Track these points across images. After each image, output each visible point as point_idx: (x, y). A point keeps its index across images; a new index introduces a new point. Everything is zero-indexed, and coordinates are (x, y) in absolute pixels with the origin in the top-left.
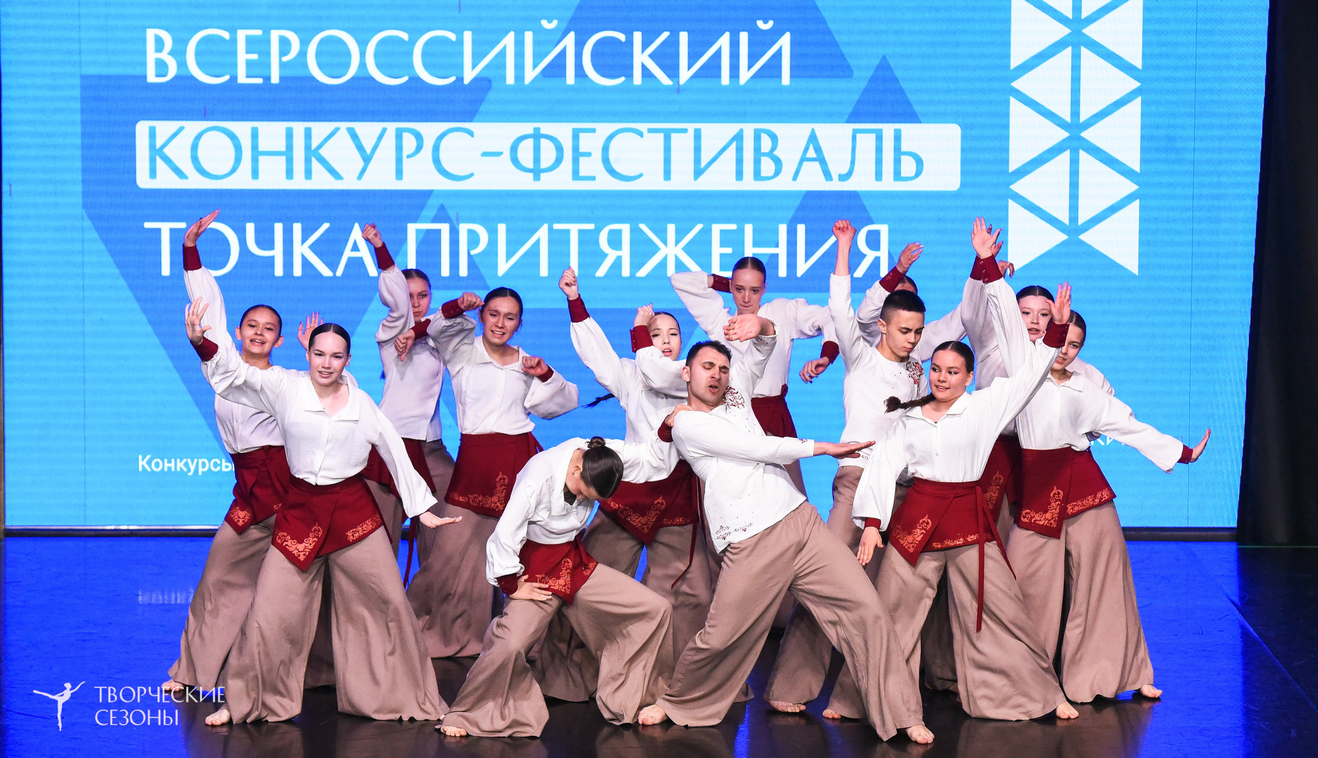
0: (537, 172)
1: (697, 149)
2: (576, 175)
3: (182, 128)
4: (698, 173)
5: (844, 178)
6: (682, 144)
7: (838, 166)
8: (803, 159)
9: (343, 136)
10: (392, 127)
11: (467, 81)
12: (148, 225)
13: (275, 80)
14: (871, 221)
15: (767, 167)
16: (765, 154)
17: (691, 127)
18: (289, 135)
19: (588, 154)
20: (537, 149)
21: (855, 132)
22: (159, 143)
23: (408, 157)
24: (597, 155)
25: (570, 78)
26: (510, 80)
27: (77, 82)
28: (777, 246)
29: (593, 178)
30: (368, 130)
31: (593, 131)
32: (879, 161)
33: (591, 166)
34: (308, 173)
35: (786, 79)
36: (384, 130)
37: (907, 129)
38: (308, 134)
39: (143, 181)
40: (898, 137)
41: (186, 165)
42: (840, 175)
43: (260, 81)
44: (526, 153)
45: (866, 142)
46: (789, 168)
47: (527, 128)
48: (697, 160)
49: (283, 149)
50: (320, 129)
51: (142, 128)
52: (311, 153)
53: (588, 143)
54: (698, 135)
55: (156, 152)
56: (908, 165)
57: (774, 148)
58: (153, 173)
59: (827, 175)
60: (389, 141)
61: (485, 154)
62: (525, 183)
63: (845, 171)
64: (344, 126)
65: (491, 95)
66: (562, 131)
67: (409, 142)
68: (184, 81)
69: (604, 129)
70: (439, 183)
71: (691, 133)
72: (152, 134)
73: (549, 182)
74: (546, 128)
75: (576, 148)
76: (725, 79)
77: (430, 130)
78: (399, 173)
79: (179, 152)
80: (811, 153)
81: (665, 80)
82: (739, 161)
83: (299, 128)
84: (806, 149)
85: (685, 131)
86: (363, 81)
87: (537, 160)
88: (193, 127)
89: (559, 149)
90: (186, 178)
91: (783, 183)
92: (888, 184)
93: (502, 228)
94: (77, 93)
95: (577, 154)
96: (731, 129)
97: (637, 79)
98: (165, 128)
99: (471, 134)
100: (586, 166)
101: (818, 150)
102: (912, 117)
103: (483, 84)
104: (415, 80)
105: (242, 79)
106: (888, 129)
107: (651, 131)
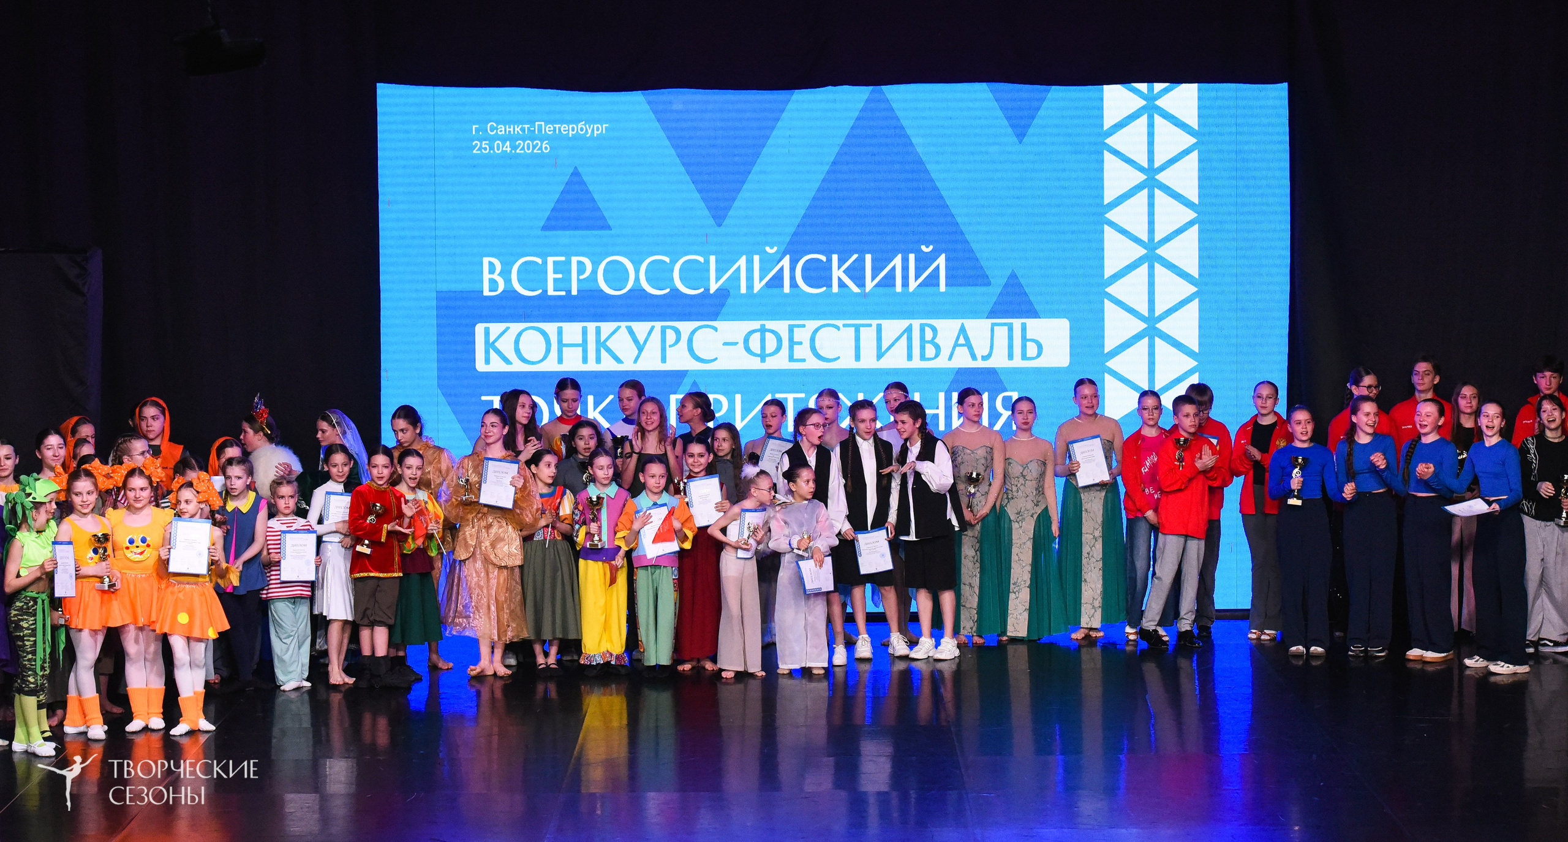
0: (763, 357)
1: (879, 339)
2: (791, 358)
3: (508, 328)
4: (880, 356)
5: (984, 358)
6: (868, 336)
7: (981, 350)
8: (956, 345)
9: (623, 331)
10: (658, 325)
11: (712, 291)
12: (484, 398)
13: (574, 292)
14: (1006, 390)
15: (930, 351)
16: (928, 342)
17: (874, 323)
18: (585, 332)
19: (801, 343)
20: (763, 340)
21: (993, 325)
22: (492, 339)
23: (670, 346)
24: (807, 344)
25: (787, 289)
26: (743, 290)
27: (434, 295)
28: (938, 408)
29: (804, 360)
30: (641, 328)
31: (804, 326)
32: (1010, 347)
33: (802, 351)
34: (598, 360)
35: (942, 287)
36: (653, 328)
37: (1031, 323)
38: (598, 331)
39: (481, 366)
40: (1024, 328)
41: (511, 355)
42: (982, 356)
43: (563, 293)
44: (755, 343)
45: (1001, 333)
46: (945, 352)
47: (756, 325)
48: (879, 347)
49: (580, 342)
50: (607, 327)
51: (480, 328)
52: (601, 345)
53: (798, 334)
54: (879, 328)
55: (490, 345)
56: (1032, 350)
57: (934, 337)
58: (487, 361)
59: (974, 357)
60: (656, 334)
61: (725, 344)
62: (754, 364)
63: (986, 353)
64: (623, 324)
65: (730, 301)
66: (781, 326)
67: (671, 336)
68: (510, 295)
69: (812, 325)
70: (691, 365)
71: (874, 327)
72: (487, 332)
73: (772, 364)
74: (770, 325)
75: (791, 339)
76: (899, 288)
77: (686, 327)
78: (664, 359)
79: (506, 345)
80: (962, 341)
81: (856, 289)
82: (910, 348)
83: (591, 326)
84: (958, 338)
85: (870, 325)
86: (638, 293)
87: (763, 348)
88: (516, 327)
89: (779, 340)
90: (511, 363)
91: (942, 363)
92: (1017, 362)
93: (738, 398)
94: (434, 303)
95: (792, 343)
96: (904, 324)
97: (835, 288)
98: (496, 328)
99: (716, 329)
100: (798, 352)
101: (967, 338)
102: (1034, 314)
103: (723, 294)
104: (675, 293)
105: (551, 292)
106: (1017, 323)
107: (844, 326)
